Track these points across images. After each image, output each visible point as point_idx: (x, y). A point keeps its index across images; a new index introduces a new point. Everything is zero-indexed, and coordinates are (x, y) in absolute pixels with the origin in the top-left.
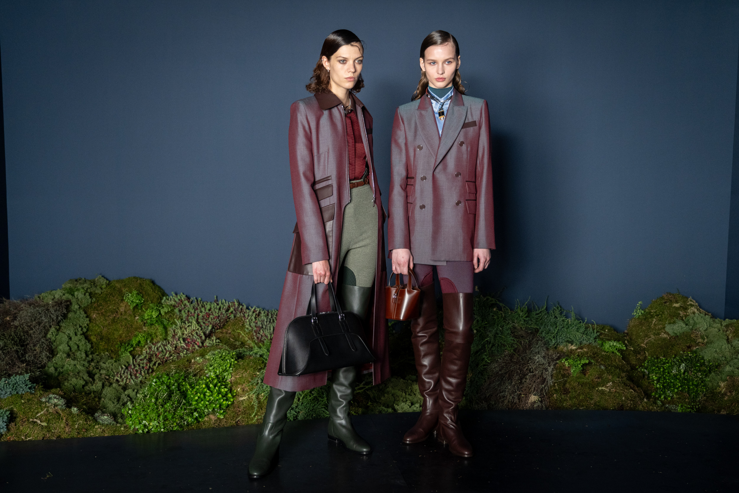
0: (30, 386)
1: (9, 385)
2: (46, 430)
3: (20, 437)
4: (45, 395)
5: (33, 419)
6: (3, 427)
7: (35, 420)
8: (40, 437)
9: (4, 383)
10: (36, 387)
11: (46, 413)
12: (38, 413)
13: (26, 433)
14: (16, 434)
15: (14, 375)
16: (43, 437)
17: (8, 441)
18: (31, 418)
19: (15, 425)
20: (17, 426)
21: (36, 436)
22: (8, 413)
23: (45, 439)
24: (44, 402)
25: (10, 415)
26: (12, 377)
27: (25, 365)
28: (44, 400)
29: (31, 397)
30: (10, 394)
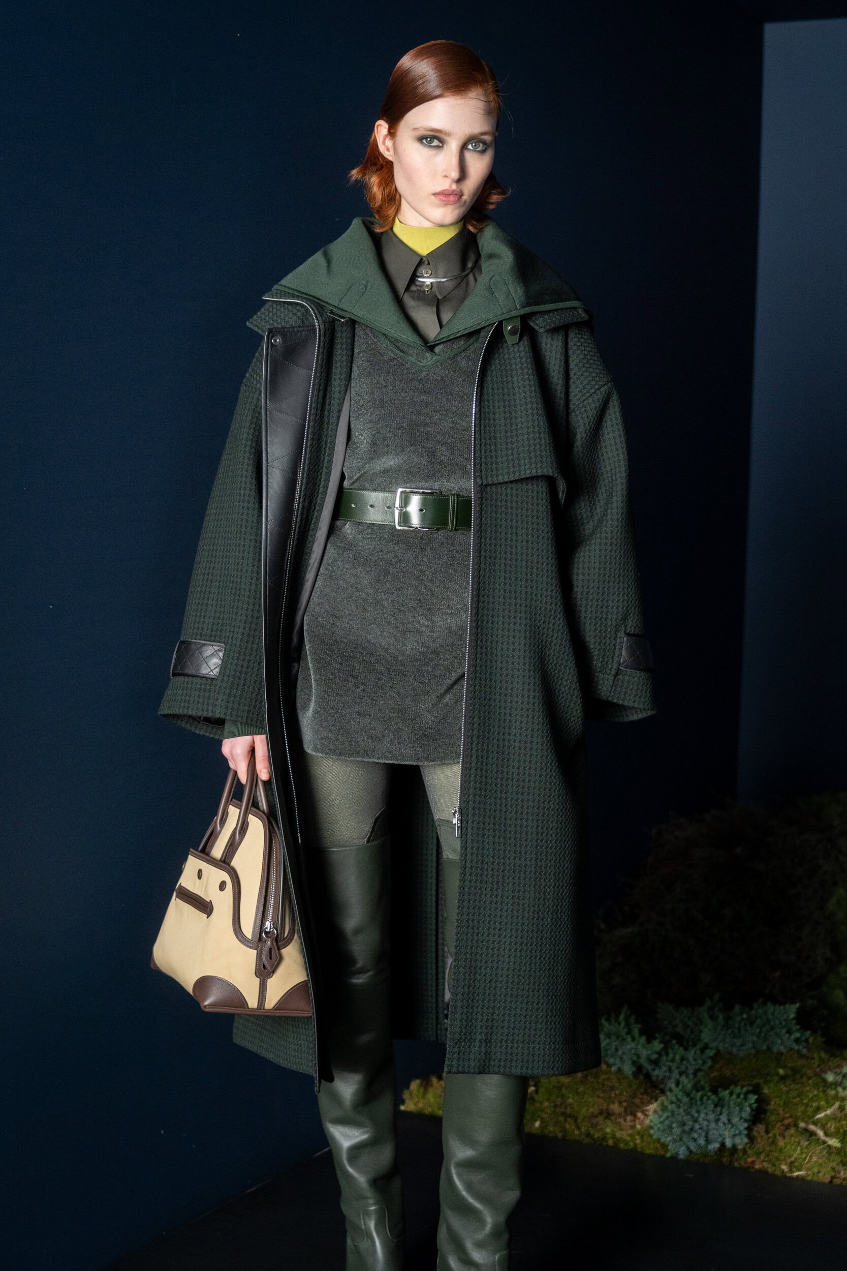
0: (798, 1035)
1: (752, 1023)
2: (838, 1159)
3: (777, 1163)
4: (830, 1064)
5: (806, 1122)
6: (740, 1134)
7: (812, 1127)
8: (824, 1175)
9: (739, 1018)
10: (811, 1040)
11: (839, 1115)
12: (818, 1110)
13: (792, 1159)
14: (768, 1156)
15: (761, 1000)
16: (833, 1178)
17: (749, 1167)
18: (803, 1120)
19: (767, 1132)
20: (771, 1135)
21: (816, 1170)
22: (753, 1098)
23: (837, 1182)
24: (831, 1084)
25: (755, 1106)
26: (755, 1005)
27: (778, 974)
28: (830, 1077)
29: (800, 1063)
30: (754, 1047)
